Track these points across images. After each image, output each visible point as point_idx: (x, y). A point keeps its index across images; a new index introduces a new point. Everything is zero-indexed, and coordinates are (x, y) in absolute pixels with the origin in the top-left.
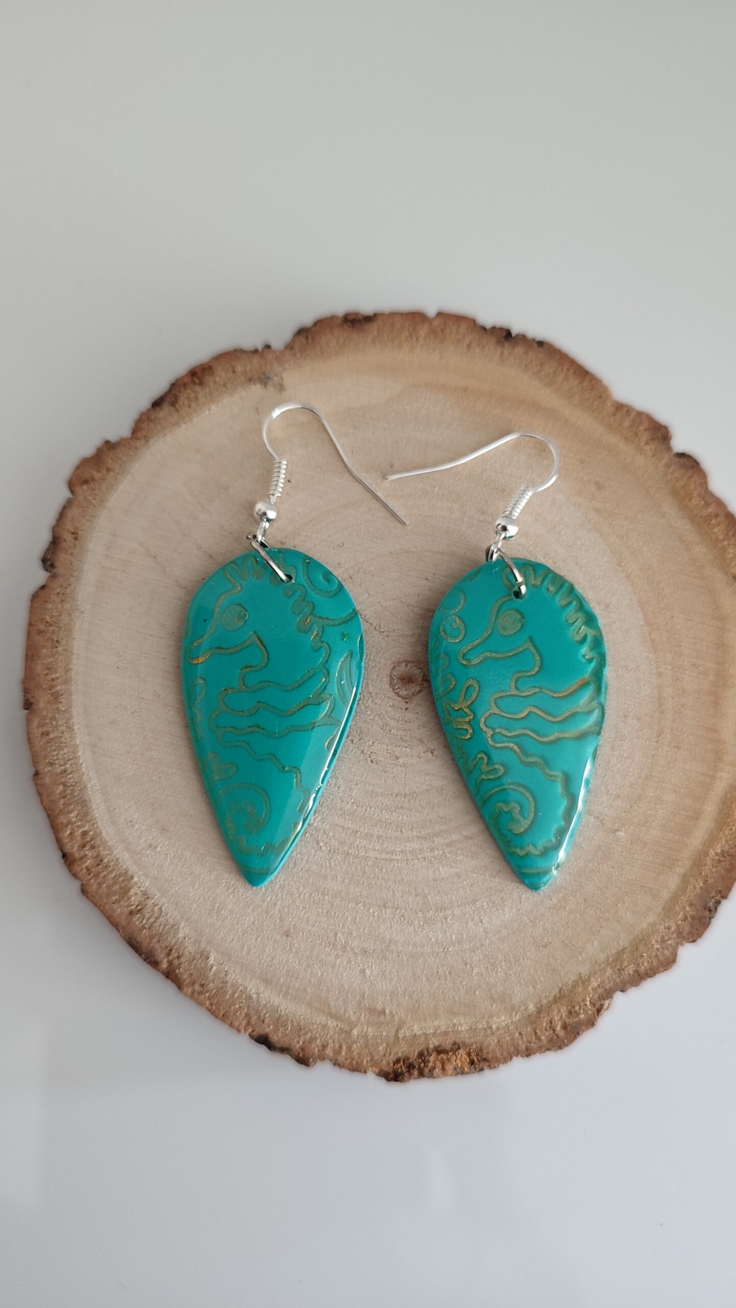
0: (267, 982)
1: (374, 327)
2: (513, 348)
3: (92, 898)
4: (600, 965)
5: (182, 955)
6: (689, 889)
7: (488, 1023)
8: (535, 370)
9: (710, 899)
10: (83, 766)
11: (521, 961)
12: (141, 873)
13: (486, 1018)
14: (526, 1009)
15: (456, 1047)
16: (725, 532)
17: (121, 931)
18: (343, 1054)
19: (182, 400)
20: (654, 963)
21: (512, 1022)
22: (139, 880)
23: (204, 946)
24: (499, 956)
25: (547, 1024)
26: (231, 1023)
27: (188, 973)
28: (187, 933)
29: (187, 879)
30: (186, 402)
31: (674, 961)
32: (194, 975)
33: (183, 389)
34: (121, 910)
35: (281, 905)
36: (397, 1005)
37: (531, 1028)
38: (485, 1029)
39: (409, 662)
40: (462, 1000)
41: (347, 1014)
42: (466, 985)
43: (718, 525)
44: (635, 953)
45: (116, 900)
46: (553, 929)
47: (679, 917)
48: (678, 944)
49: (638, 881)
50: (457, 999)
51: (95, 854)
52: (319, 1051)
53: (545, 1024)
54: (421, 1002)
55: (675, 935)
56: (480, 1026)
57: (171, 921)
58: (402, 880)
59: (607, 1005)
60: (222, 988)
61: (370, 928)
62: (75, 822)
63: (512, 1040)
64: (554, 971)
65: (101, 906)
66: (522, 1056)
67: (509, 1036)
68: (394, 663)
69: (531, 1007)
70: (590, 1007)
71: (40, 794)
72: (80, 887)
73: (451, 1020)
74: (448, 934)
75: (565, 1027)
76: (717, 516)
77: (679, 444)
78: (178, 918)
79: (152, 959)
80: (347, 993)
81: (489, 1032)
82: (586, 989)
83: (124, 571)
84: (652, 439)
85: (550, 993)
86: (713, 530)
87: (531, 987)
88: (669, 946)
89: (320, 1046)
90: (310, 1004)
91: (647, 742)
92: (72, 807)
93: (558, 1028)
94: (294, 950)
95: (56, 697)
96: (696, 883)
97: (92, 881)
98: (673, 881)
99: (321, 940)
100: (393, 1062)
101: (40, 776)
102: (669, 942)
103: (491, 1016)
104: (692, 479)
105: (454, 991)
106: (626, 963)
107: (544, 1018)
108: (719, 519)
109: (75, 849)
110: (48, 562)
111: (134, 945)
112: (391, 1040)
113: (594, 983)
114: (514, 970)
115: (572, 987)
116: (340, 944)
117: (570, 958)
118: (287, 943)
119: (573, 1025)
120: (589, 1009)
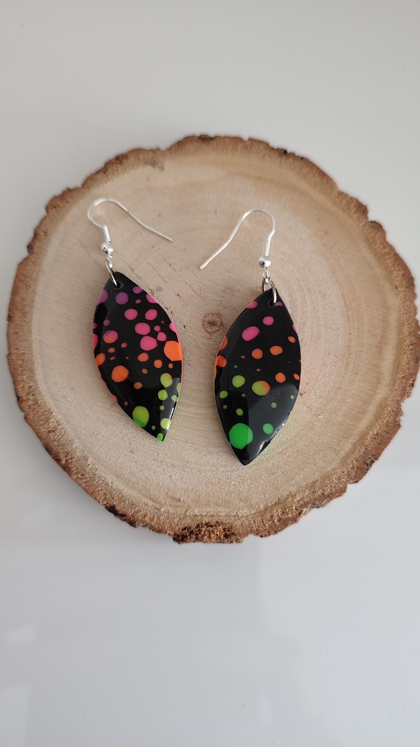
0: (118, 477)
1: (214, 143)
2: (287, 159)
3: (29, 422)
4: (302, 488)
5: (74, 457)
6: (356, 452)
7: (237, 513)
8: (298, 171)
9: (368, 459)
10: (34, 351)
11: (259, 481)
12: (57, 411)
13: (236, 510)
14: (259, 507)
15: (218, 523)
16: (393, 263)
17: (42, 441)
18: (155, 521)
19: (110, 171)
20: (333, 491)
21: (250, 514)
22: (56, 415)
23: (86, 454)
24: (247, 476)
25: (270, 517)
26: (95, 497)
27: (76, 467)
28: (78, 446)
29: (81, 417)
30: (112, 172)
31: (345, 491)
32: (79, 469)
33: (111, 165)
34: (44, 430)
35: (130, 436)
36: (187, 497)
37: (261, 519)
38: (234, 516)
39: (215, 315)
40: (224, 499)
41: (160, 499)
42: (227, 490)
43: (390, 259)
44: (323, 484)
45: (42, 424)
46: (278, 465)
47: (350, 466)
48: (347, 481)
49: (328, 444)
50: (221, 498)
51: (34, 399)
52: (142, 518)
53: (268, 517)
54: (201, 497)
55: (346, 477)
56: (232, 514)
57: (70, 438)
59: (305, 511)
60: (92, 477)
61: (177, 453)
62: (26, 380)
63: (250, 524)
64: (277, 488)
65: (33, 426)
66: (254, 535)
67: (248, 522)
68: (206, 314)
69: (262, 506)
70: (295, 511)
71: (9, 364)
72: (24, 416)
73: (217, 509)
75: (279, 520)
76: (389, 254)
77: (372, 216)
78: (74, 437)
79: (57, 458)
80: (161, 487)
81: (237, 518)
82: (293, 500)
83: (69, 253)
84: (357, 211)
85: (273, 500)
86: (387, 261)
87: (263, 496)
88: (342, 482)
89: (143, 515)
90: (139, 492)
91: (340, 369)
92: (25, 372)
93: (276, 521)
94: (134, 461)
95: (25, 314)
96: (361, 449)
97: (31, 413)
98: (348, 446)
99: (150, 457)
100: (182, 529)
101: (11, 355)
102: (343, 480)
103: (239, 509)
104: (378, 234)
105: (219, 493)
106: (317, 489)
107: (268, 513)
108: (390, 256)
109: (24, 395)
110: (30, 247)
111: (48, 449)
112: (182, 516)
113: (298, 498)
114: (254, 485)
115: (286, 498)
116: (160, 460)
117: (286, 482)
118: (131, 457)
119: (285, 520)
120: (294, 512)
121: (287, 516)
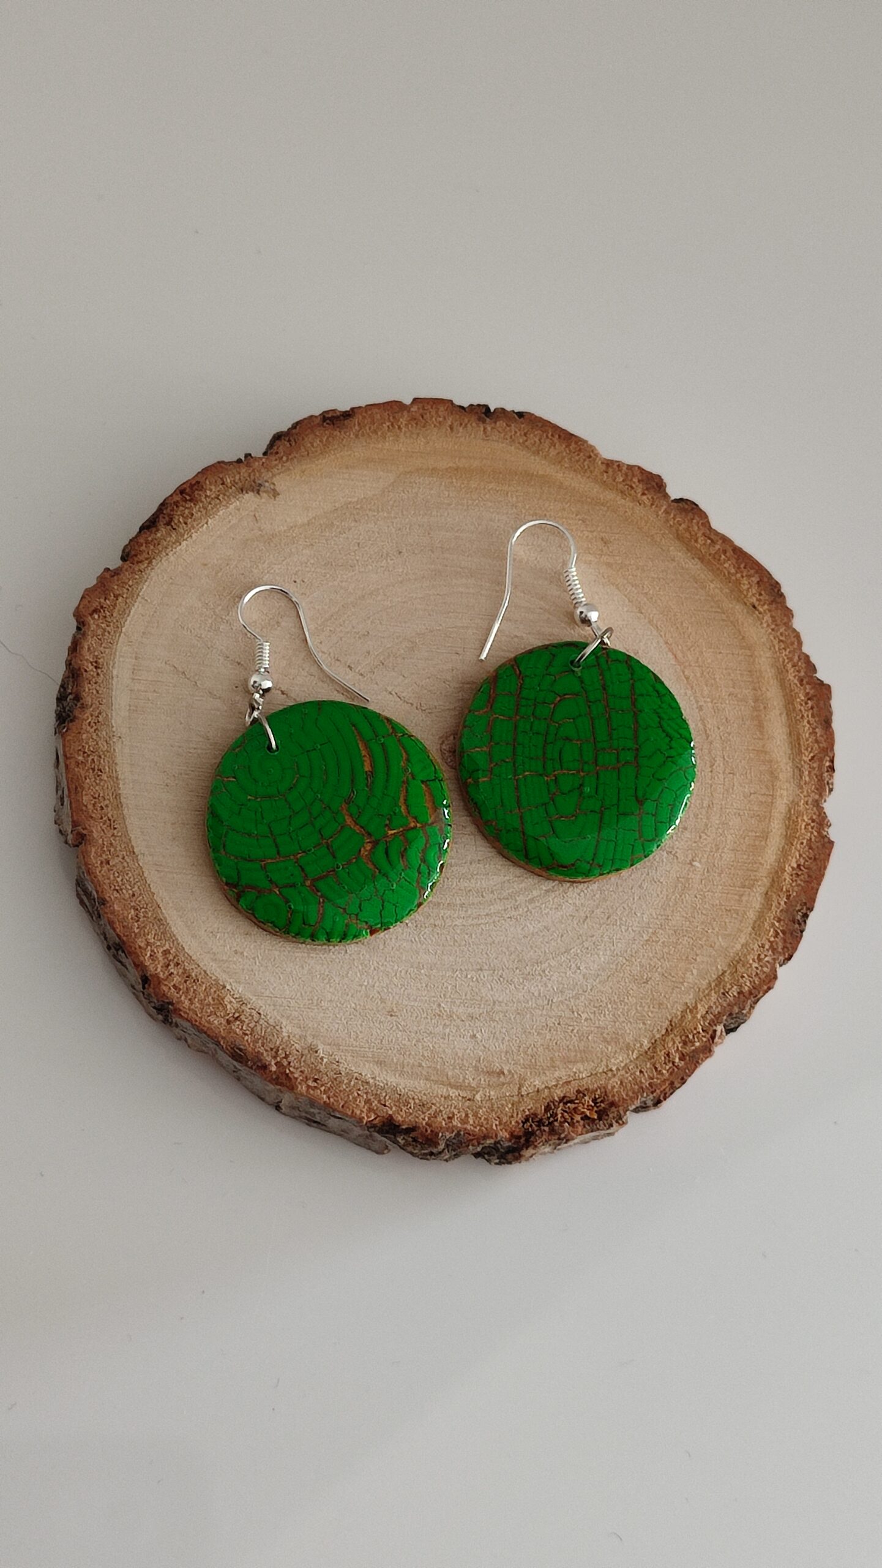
0: (381, 1064)
1: (354, 421)
2: (495, 423)
4: (703, 992)
6: (773, 906)
7: (607, 1066)
8: (521, 441)
9: (797, 912)
10: (151, 886)
11: (626, 1000)
12: (231, 980)
13: (604, 1061)
14: (642, 1045)
15: (581, 1095)
18: (471, 1122)
19: (177, 518)
20: (756, 982)
21: (631, 1061)
22: (232, 988)
23: (310, 1041)
24: (604, 999)
25: (665, 1058)
26: (352, 1113)
27: (299, 1071)
28: (290, 1031)
29: (280, 978)
30: (182, 519)
31: (775, 978)
32: (306, 1072)
33: (175, 508)
34: (218, 1021)
35: (378, 988)
36: (514, 1063)
37: (650, 1064)
38: (605, 1073)
40: (577, 1048)
41: (467, 1081)
42: (577, 1032)
44: (735, 974)
45: (211, 1012)
46: (650, 964)
47: (771, 933)
48: (775, 960)
49: (722, 905)
50: (572, 1048)
51: (181, 970)
52: (446, 1124)
53: (663, 1058)
54: (536, 1056)
55: (770, 952)
56: (601, 1070)
57: (272, 1022)
58: (493, 942)
59: (720, 1030)
60: (336, 1079)
61: (471, 993)
62: (153, 943)
63: (634, 1079)
64: (660, 1004)
65: (196, 1021)
67: (630, 1077)
69: (646, 1044)
70: (703, 1033)
73: (571, 1069)
74: (550, 986)
75: (682, 1058)
76: (725, 551)
77: (674, 490)
78: (279, 1017)
79: (260, 1064)
80: (463, 1060)
81: (609, 1075)
82: (694, 1017)
83: (155, 691)
84: (647, 489)
85: (661, 1027)
86: (725, 565)
87: (641, 1024)
88: (767, 963)
90: (427, 1078)
92: (148, 928)
93: (677, 1060)
94: (401, 1028)
95: (111, 824)
96: (780, 900)
97: (183, 998)
98: (756, 901)
99: (426, 1013)
100: (522, 1122)
102: (766, 959)
103: (608, 1058)
104: (694, 521)
105: (567, 1041)
106: (728, 986)
107: (661, 1051)
108: (727, 554)
109: (159, 970)
111: (237, 1054)
112: (516, 1099)
113: (702, 1010)
114: (621, 1010)
115: (682, 1017)
116: (445, 1014)
117: (673, 989)
118: (392, 1023)
119: (691, 1055)
120: (703, 1036)
121: (693, 1046)
